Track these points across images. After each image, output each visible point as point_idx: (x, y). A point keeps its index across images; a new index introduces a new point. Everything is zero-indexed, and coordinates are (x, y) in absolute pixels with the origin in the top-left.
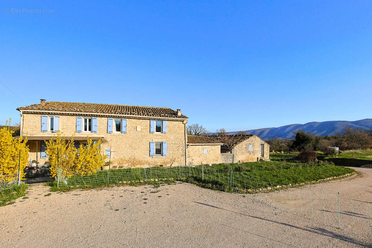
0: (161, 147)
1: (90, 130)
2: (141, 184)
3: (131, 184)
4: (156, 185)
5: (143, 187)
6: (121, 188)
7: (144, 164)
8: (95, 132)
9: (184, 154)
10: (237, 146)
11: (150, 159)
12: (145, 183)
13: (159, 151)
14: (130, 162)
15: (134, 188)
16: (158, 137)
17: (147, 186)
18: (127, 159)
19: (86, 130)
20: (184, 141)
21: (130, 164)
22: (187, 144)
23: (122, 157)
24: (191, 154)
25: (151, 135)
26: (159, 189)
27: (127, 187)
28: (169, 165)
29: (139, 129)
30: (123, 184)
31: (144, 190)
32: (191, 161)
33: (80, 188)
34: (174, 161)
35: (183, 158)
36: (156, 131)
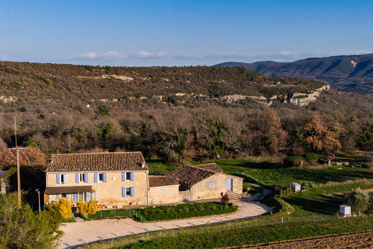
0: (130, 190)
1: (83, 181)
2: (113, 218)
3: (110, 219)
4: (119, 219)
5: (114, 219)
6: (106, 220)
7: (118, 202)
8: (87, 182)
9: (146, 195)
10: (196, 185)
11: (122, 199)
12: (115, 218)
13: (129, 193)
14: (109, 201)
15: (111, 220)
16: (128, 184)
17: (116, 219)
18: (107, 199)
19: (81, 181)
20: (146, 186)
21: (109, 202)
22: (148, 187)
23: (104, 198)
24: (152, 194)
25: (123, 183)
26: (119, 220)
27: (109, 220)
28: (135, 204)
29: (114, 179)
30: (107, 218)
31: (114, 221)
32: (152, 200)
33: (93, 219)
34: (139, 200)
35: (146, 198)
36: (127, 179)
